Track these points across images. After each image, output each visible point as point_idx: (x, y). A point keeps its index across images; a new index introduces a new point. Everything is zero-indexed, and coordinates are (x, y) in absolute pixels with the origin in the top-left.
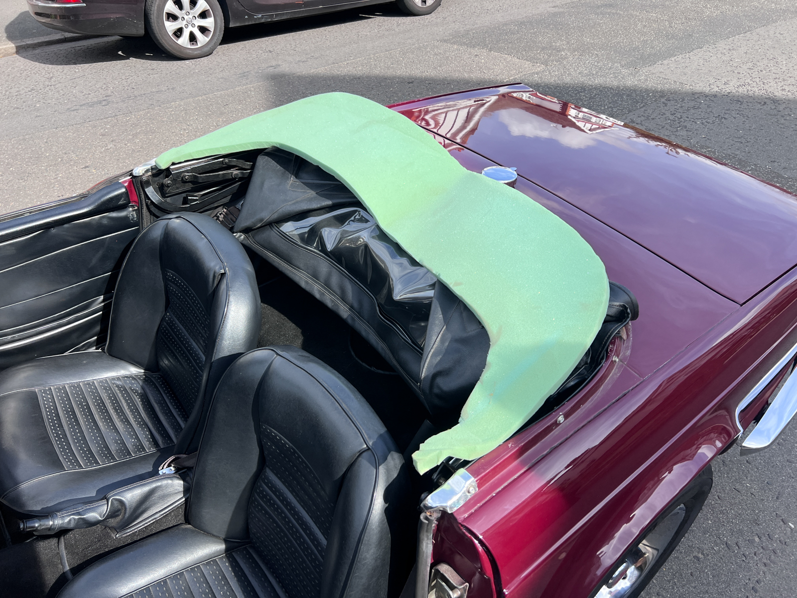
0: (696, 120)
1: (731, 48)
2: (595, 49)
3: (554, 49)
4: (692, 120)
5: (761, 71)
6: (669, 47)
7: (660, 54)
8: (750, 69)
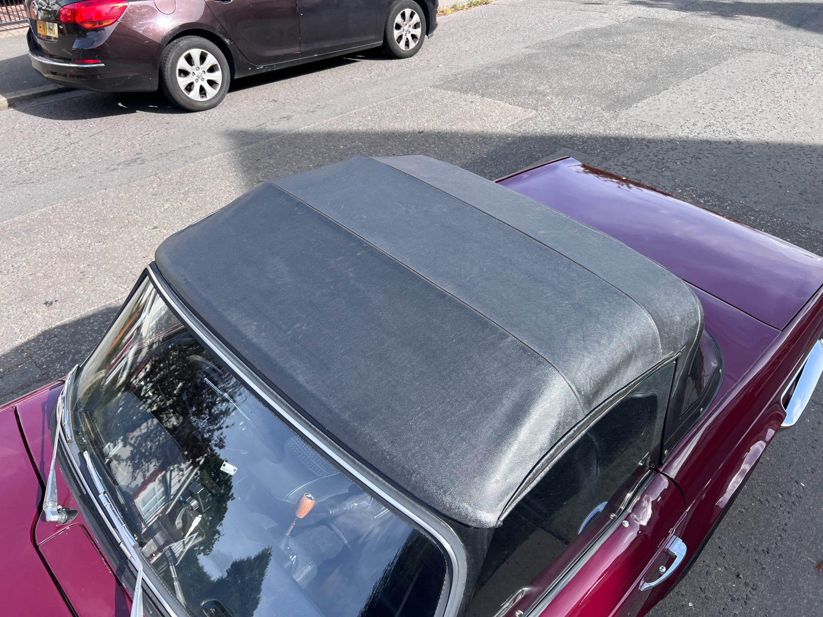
0: (676, 161)
1: (693, 89)
2: (575, 93)
3: (540, 94)
4: (673, 161)
5: (722, 111)
6: (639, 90)
7: (634, 96)
8: (712, 109)
